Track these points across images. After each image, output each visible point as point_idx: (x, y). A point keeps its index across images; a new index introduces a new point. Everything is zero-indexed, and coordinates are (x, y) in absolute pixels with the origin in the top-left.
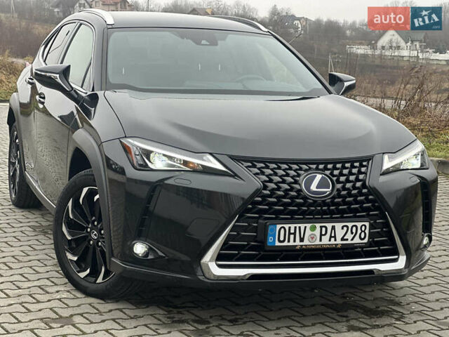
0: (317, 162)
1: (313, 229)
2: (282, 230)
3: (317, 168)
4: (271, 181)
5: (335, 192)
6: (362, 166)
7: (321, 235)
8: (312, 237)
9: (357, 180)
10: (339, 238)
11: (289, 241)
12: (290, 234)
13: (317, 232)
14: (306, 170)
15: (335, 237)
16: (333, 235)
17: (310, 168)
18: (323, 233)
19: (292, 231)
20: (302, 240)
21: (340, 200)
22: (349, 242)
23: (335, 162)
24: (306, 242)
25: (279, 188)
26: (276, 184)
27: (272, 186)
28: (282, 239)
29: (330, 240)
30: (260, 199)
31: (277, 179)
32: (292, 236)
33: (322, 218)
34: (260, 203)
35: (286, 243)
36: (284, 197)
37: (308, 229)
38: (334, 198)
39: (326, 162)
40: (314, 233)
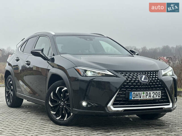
0: (143, 72)
1: (144, 93)
2: (134, 94)
3: (143, 74)
4: (129, 78)
5: (150, 81)
6: (156, 73)
8: (143, 97)
9: (156, 77)
10: (152, 97)
11: (136, 98)
12: (136, 95)
13: (145, 95)
14: (139, 74)
15: (150, 96)
17: (141, 74)
18: (147, 95)
19: (137, 94)
20: (140, 97)
21: (151, 84)
22: (155, 98)
23: (148, 72)
24: (142, 98)
25: (132, 80)
26: (131, 78)
27: (129, 79)
28: (134, 97)
30: (126, 84)
31: (131, 77)
33: (146, 90)
34: (126, 85)
36: (134, 83)
37: (142, 93)
38: (149, 83)
39: (145, 72)
40: (144, 95)
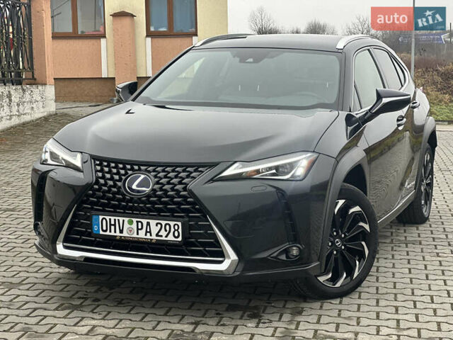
1: (131, 222)
4: (103, 177)
7: (138, 229)
9: (180, 183)
10: (154, 232)
11: (110, 231)
12: (111, 225)
13: (134, 226)
15: (150, 232)
16: (148, 230)
18: (140, 227)
19: (113, 223)
20: (121, 231)
21: (155, 199)
22: (164, 238)
23: (167, 165)
24: (125, 234)
25: (106, 184)
26: (105, 180)
27: (102, 181)
28: (104, 228)
29: (146, 235)
30: (91, 192)
32: (113, 227)
34: (92, 196)
35: (108, 233)
36: (107, 192)
37: (126, 223)
38: (150, 197)
40: (131, 226)
